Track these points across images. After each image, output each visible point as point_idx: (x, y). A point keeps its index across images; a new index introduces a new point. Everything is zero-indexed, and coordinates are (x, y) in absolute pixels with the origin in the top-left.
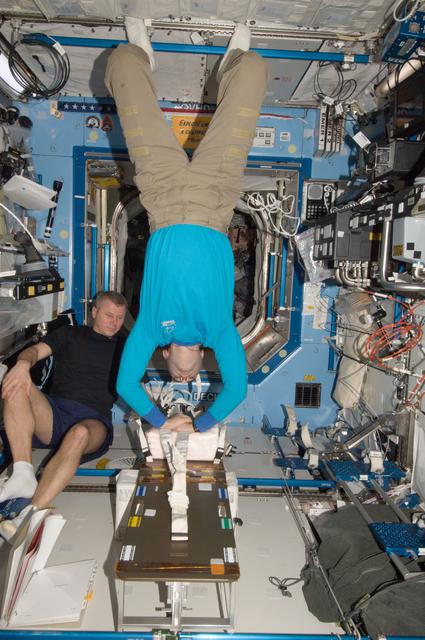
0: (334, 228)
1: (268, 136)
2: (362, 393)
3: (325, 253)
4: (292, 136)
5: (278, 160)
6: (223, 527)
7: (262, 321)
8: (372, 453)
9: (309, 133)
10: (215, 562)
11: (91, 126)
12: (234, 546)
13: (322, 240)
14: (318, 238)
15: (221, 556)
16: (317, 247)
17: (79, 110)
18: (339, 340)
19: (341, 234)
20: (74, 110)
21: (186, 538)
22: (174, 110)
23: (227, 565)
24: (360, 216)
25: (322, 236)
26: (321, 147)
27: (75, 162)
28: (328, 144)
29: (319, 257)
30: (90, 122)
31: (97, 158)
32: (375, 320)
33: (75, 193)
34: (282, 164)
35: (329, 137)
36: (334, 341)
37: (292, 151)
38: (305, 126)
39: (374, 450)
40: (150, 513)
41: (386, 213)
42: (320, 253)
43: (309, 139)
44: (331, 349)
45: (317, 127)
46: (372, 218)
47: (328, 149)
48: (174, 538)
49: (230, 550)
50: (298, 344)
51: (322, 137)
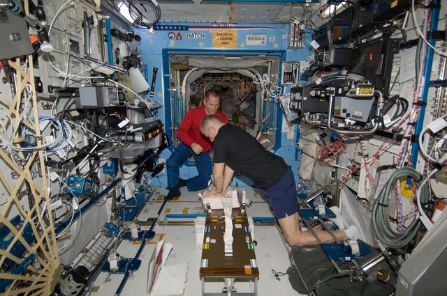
0: (301, 95)
1: (263, 39)
2: (313, 173)
3: (296, 107)
4: (276, 39)
5: (268, 52)
6: (249, 248)
7: (260, 133)
8: (320, 206)
9: (285, 36)
10: (247, 267)
11: (171, 38)
12: (255, 258)
13: (294, 100)
14: (292, 98)
15: (249, 264)
16: (292, 103)
17: (164, 29)
18: (301, 145)
19: (305, 98)
20: (162, 30)
21: (232, 255)
22: (214, 27)
23: (253, 268)
24: (316, 90)
25: (294, 98)
26: (292, 45)
27: (163, 57)
28: (295, 43)
29: (293, 109)
30: (170, 35)
31: (175, 54)
32: (321, 138)
33: (164, 74)
34: (271, 54)
35: (296, 39)
36: (298, 145)
37: (276, 47)
38: (282, 33)
39: (320, 204)
40: (213, 241)
41: (331, 92)
42: (294, 107)
43: (284, 40)
44: (297, 149)
45: (289, 33)
46: (323, 93)
47: (295, 46)
48: (226, 255)
49: (253, 260)
50: (280, 147)
51: (292, 39)
